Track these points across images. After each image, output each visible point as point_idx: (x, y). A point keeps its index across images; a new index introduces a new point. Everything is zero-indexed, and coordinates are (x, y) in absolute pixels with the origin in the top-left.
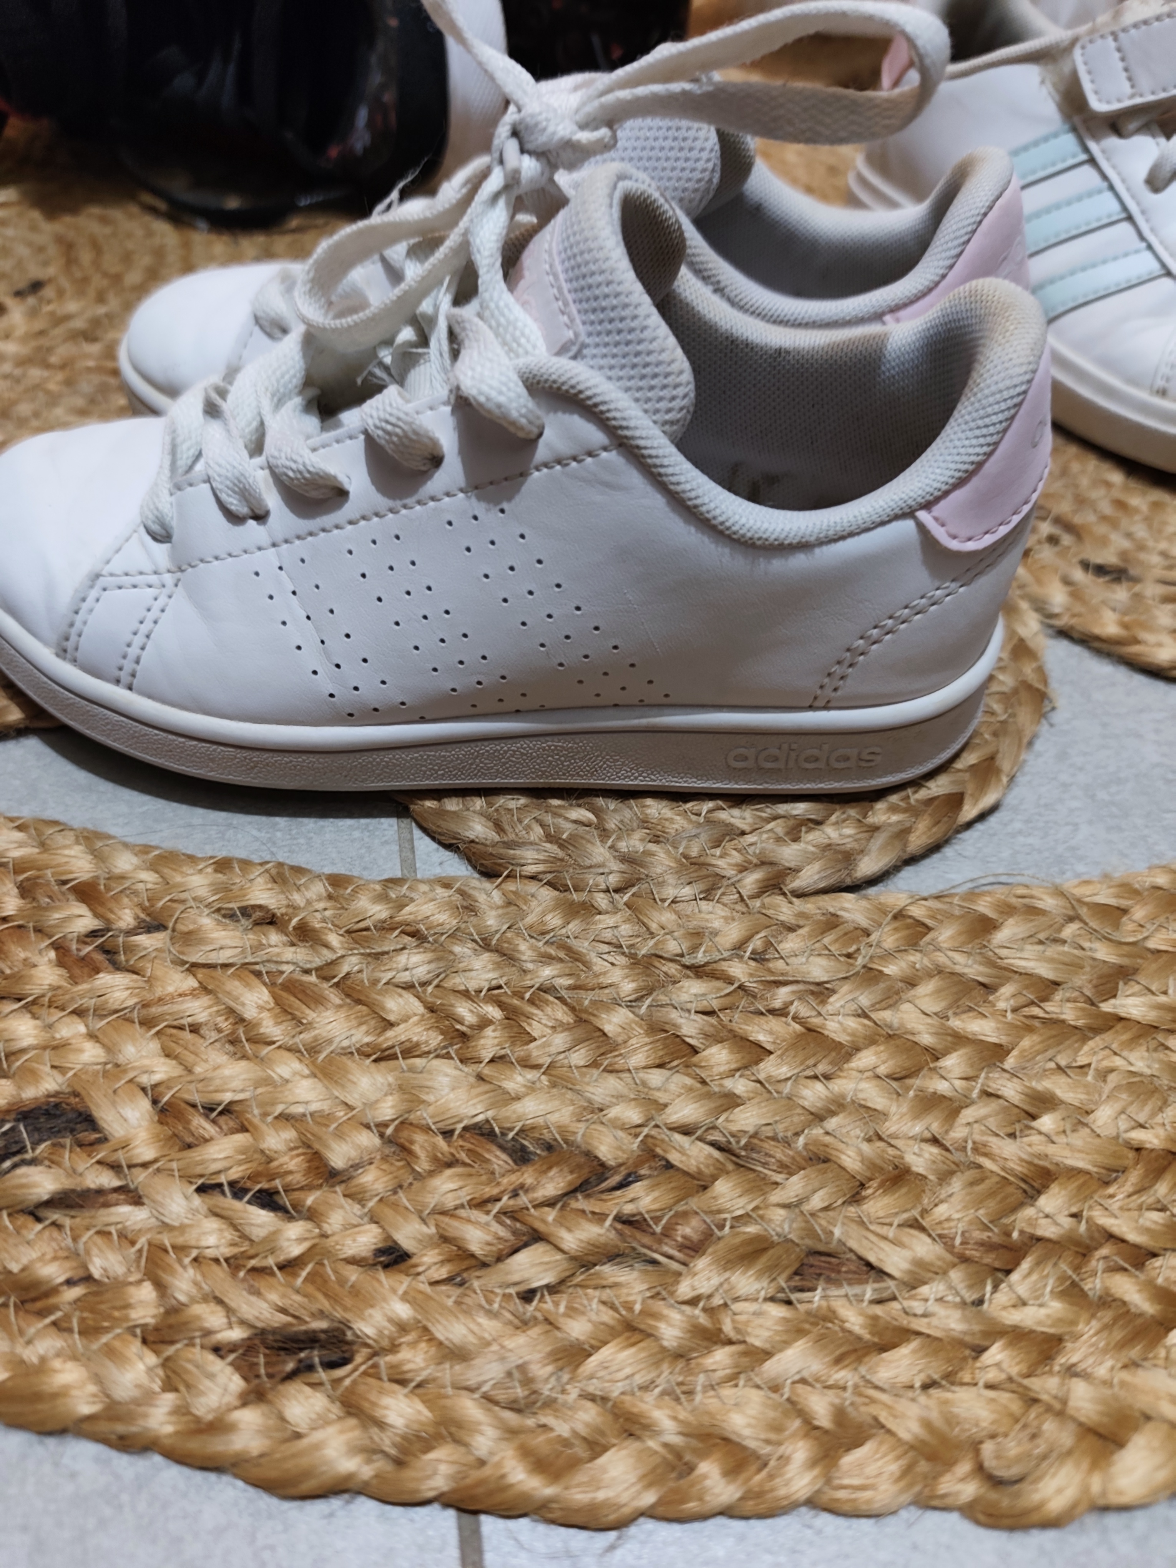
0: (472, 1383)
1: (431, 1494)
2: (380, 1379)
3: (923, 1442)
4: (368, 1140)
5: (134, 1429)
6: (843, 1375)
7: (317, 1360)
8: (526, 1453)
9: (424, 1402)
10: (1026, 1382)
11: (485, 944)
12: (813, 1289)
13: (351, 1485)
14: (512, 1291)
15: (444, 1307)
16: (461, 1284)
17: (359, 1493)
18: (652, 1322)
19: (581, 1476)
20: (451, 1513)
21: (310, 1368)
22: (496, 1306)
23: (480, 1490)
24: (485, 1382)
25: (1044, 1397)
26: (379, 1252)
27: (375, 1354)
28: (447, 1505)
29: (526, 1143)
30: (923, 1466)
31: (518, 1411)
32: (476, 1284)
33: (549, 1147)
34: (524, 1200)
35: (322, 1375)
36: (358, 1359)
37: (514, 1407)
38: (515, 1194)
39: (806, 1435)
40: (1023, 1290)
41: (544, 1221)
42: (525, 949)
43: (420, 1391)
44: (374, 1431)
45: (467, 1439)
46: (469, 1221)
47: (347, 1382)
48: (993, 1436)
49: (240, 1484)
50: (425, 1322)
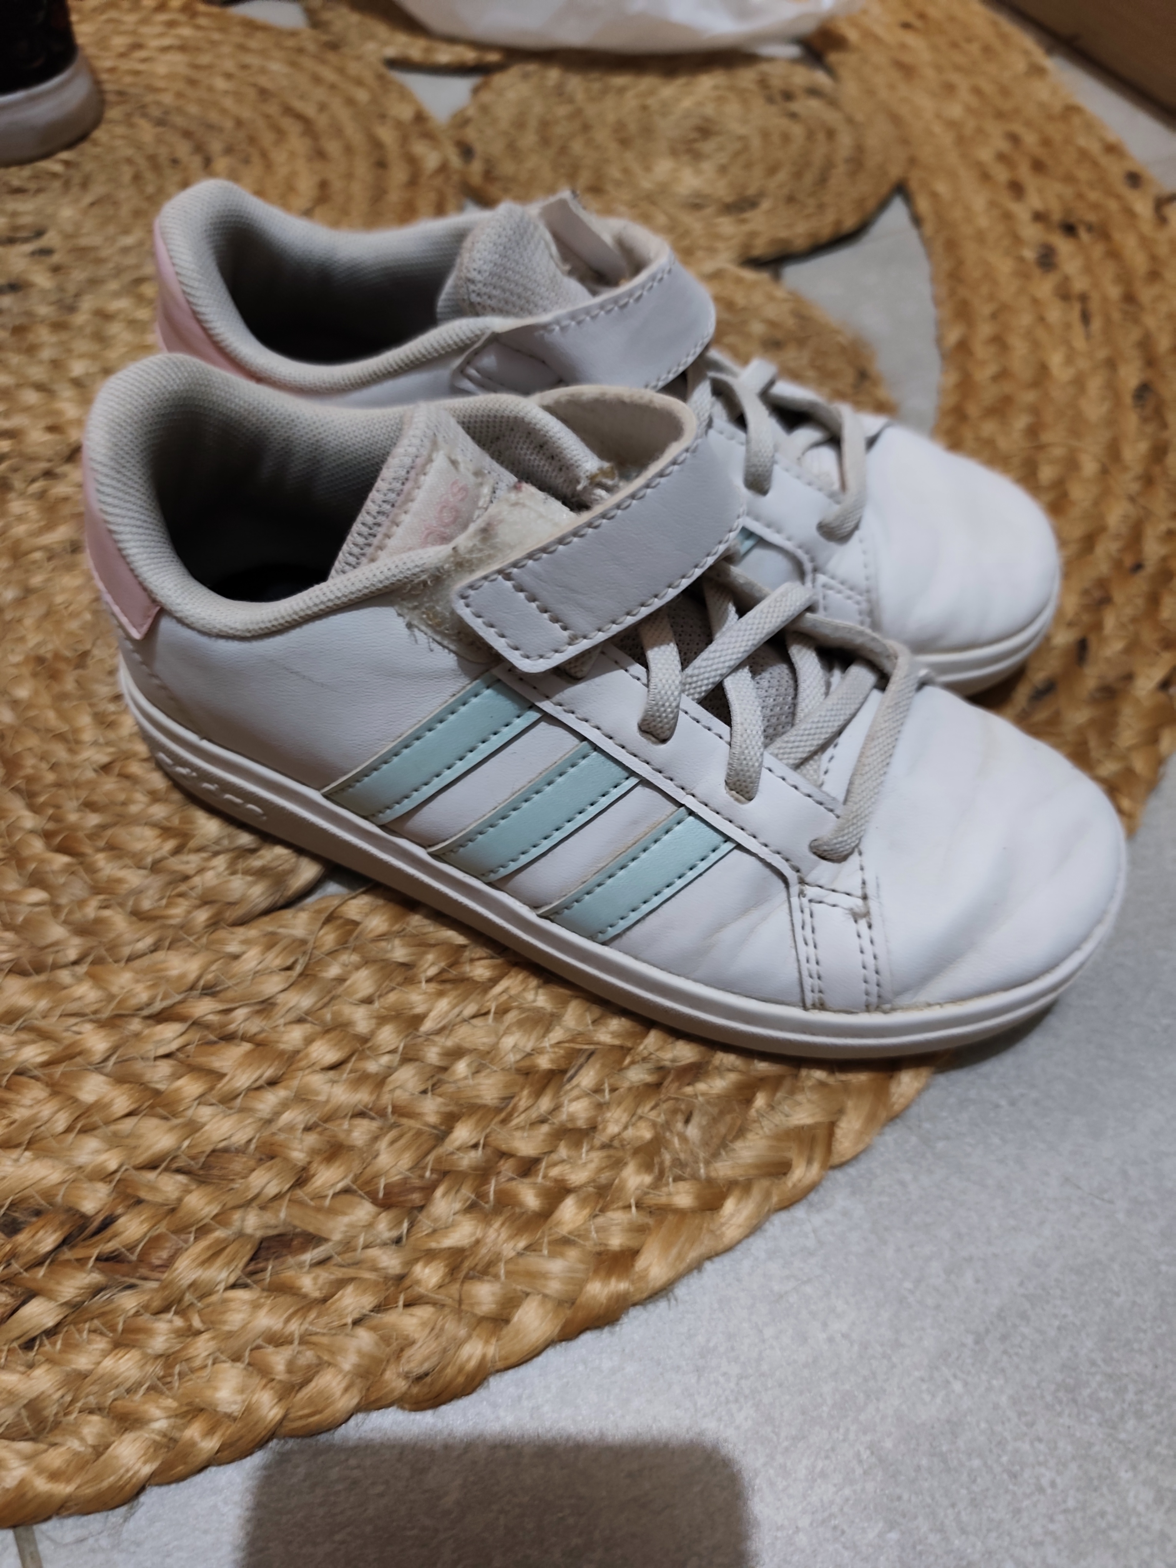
8: (41, 1472)
12: (263, 1270)
14: (15, 1345)
18: (132, 1337)
19: (89, 1474)
29: (16, 1215)
31: (31, 1439)
33: (38, 1213)
34: (16, 1266)
37: (28, 1437)
39: (265, 1388)
41: (35, 1280)
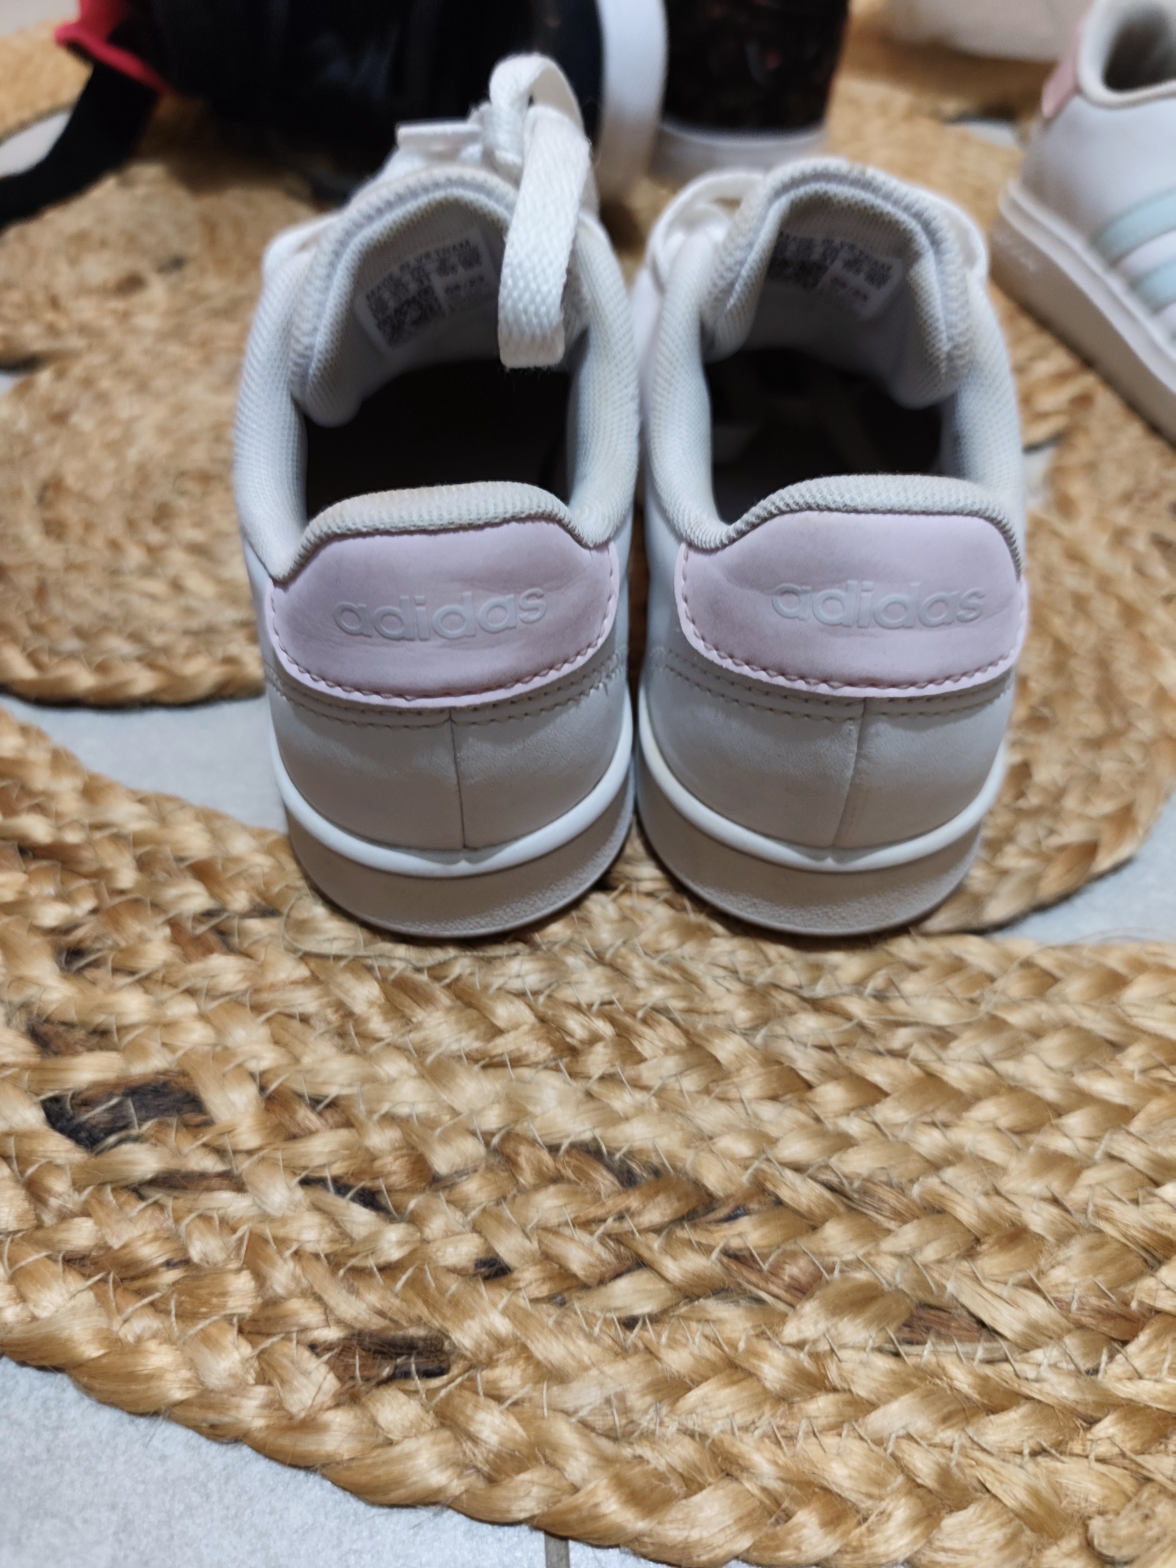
0: (570, 1406)
1: (522, 1516)
2: (476, 1393)
3: (1029, 1511)
4: (473, 1148)
5: (226, 1419)
6: (947, 1435)
7: (413, 1368)
8: (620, 1483)
9: (520, 1421)
10: (1139, 1459)
11: (599, 959)
12: (922, 1343)
13: (441, 1498)
14: (614, 1316)
15: (543, 1326)
16: (563, 1304)
17: (449, 1507)
18: (755, 1361)
19: (675, 1512)
20: (541, 1536)
21: (407, 1375)
22: (597, 1330)
23: (573, 1516)
24: (582, 1407)
25: (1158, 1477)
26: (481, 1263)
27: (472, 1367)
28: (536, 1528)
29: (634, 1165)
30: (1028, 1536)
31: (615, 1439)
32: (577, 1305)
33: (657, 1172)
34: (628, 1224)
35: (418, 1383)
36: (455, 1370)
37: (611, 1435)
38: (620, 1217)
39: (909, 1493)
40: (1139, 1363)
41: (650, 1248)
42: (638, 968)
43: (517, 1409)
44: (468, 1446)
45: (561, 1462)
46: (572, 1239)
47: (443, 1393)
48: (1102, 1513)
49: (328, 1484)
50: (523, 1339)
